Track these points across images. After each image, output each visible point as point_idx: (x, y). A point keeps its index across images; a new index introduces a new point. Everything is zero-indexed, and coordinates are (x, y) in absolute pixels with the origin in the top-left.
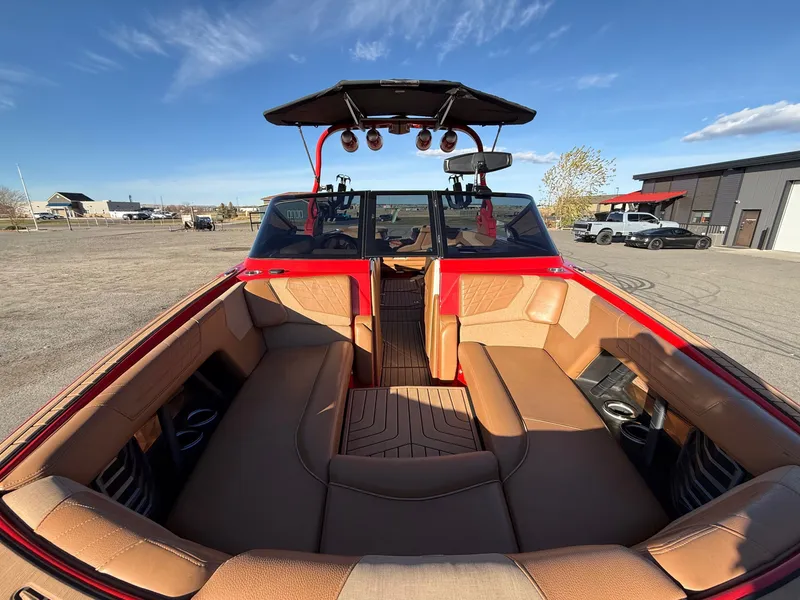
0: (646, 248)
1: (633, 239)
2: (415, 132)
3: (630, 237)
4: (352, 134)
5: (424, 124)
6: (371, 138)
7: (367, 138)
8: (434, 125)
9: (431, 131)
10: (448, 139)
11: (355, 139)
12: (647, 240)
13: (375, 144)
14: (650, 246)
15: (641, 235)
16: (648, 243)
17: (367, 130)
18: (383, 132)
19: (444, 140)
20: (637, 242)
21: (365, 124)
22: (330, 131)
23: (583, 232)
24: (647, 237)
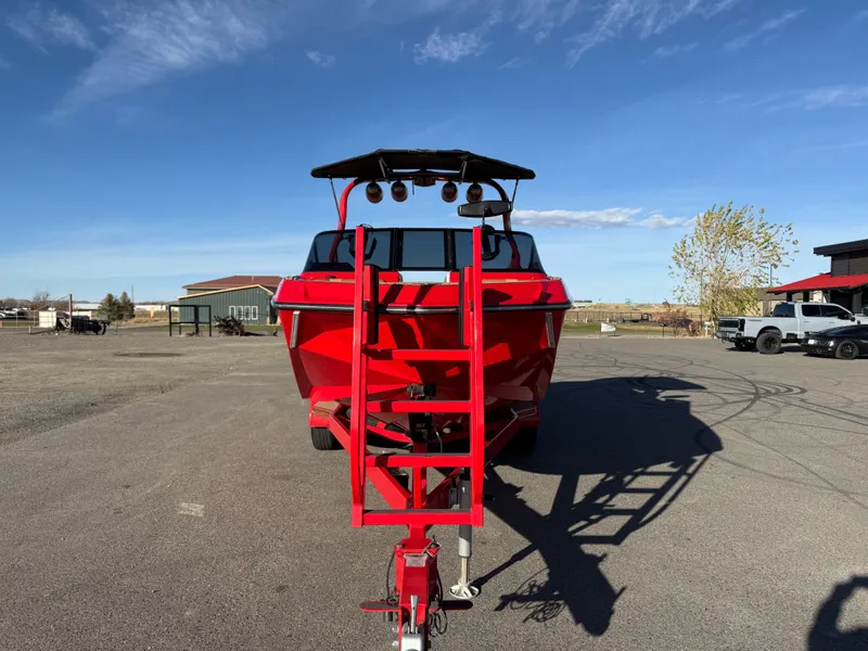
0: (831, 355)
1: (811, 342)
2: (440, 184)
3: (807, 340)
4: (378, 186)
5: (449, 178)
6: (396, 190)
7: (392, 189)
8: (458, 178)
9: (457, 184)
10: (473, 192)
11: (380, 190)
12: (832, 344)
13: (400, 195)
14: (838, 353)
15: (823, 336)
16: (834, 348)
17: (392, 183)
18: (408, 184)
19: (469, 192)
20: (819, 347)
21: (390, 177)
22: (356, 183)
23: (733, 332)
24: (831, 339)
